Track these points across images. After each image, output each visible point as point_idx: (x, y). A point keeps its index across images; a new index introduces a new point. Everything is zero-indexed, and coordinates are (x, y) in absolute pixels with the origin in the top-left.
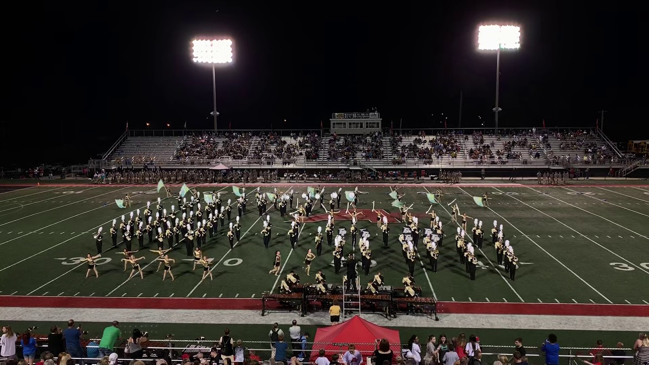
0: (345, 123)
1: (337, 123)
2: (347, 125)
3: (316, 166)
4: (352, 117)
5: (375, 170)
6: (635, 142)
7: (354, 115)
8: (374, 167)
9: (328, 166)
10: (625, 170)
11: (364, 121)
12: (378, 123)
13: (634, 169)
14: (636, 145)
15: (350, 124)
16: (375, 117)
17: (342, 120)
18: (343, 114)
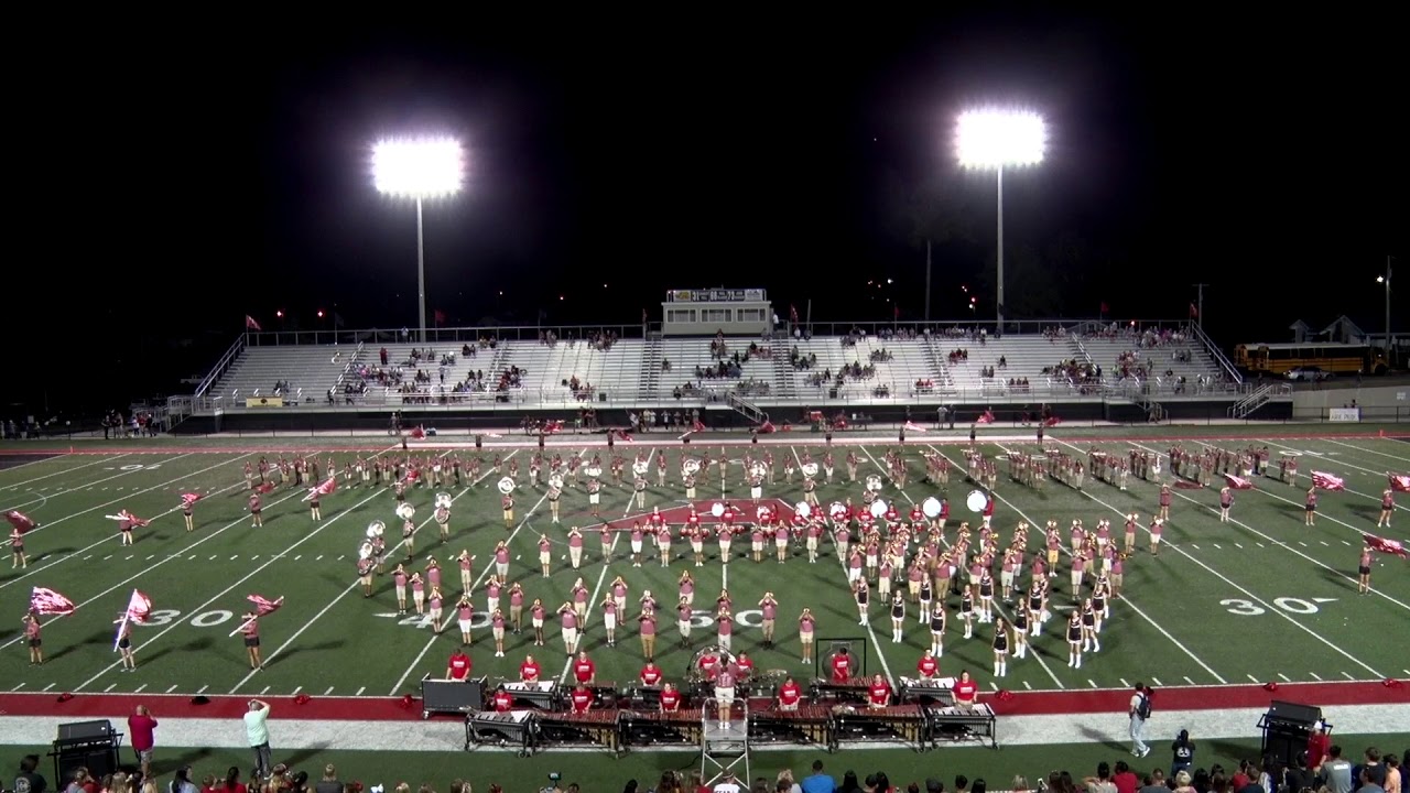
0: (693, 312)
1: (678, 312)
2: (699, 314)
3: (635, 403)
4: (708, 298)
5: (758, 411)
6: (1250, 347)
7: (713, 294)
8: (757, 404)
9: (659, 402)
10: (1245, 405)
11: (734, 306)
12: (763, 311)
13: (1260, 402)
14: (1251, 353)
15: (704, 312)
16: (755, 298)
17: (687, 305)
18: (689, 291)
